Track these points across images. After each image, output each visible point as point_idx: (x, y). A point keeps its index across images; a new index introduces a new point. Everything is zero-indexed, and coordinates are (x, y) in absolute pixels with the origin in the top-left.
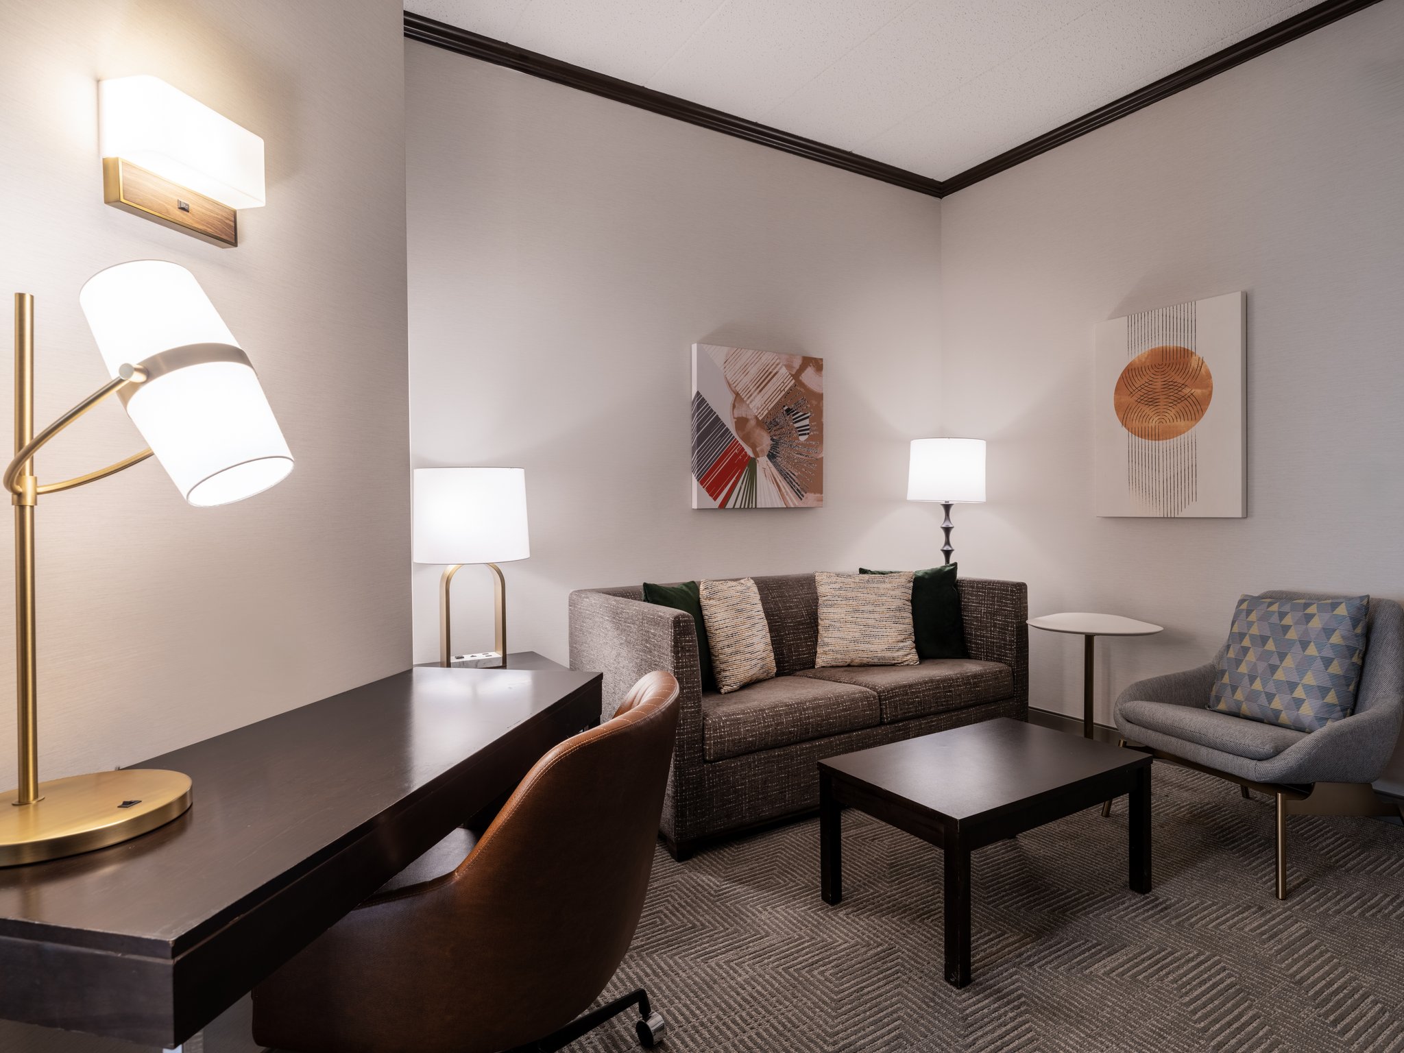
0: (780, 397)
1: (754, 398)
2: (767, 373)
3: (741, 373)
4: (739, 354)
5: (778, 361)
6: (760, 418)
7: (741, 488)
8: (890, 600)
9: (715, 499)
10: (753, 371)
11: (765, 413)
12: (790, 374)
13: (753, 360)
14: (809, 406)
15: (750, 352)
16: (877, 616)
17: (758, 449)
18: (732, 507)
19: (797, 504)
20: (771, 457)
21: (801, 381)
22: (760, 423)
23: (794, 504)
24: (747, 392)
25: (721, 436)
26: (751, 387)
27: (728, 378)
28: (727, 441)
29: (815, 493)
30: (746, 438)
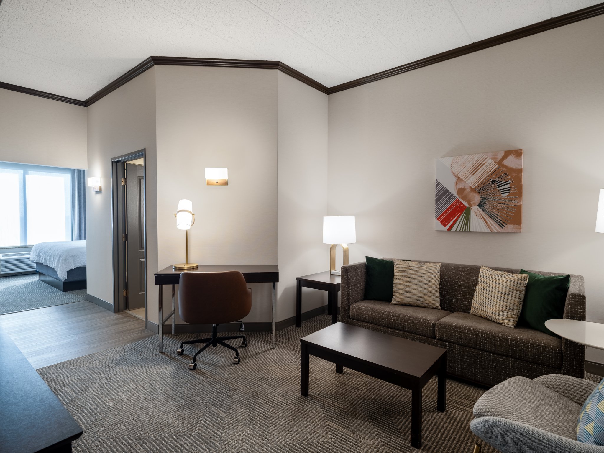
0: (487, 175)
1: (470, 178)
2: (478, 165)
3: (461, 167)
4: (460, 159)
5: (486, 157)
6: (473, 188)
7: (460, 222)
8: (501, 287)
9: (445, 227)
10: (469, 165)
11: (477, 185)
12: (495, 162)
13: (469, 159)
14: (510, 177)
15: (467, 156)
16: (492, 294)
17: (471, 203)
18: (455, 230)
19: (499, 230)
20: (481, 206)
21: (503, 164)
22: (472, 190)
23: (497, 230)
24: (465, 176)
25: (449, 198)
26: (468, 173)
27: (453, 171)
28: (452, 200)
29: (514, 225)
30: (464, 198)
